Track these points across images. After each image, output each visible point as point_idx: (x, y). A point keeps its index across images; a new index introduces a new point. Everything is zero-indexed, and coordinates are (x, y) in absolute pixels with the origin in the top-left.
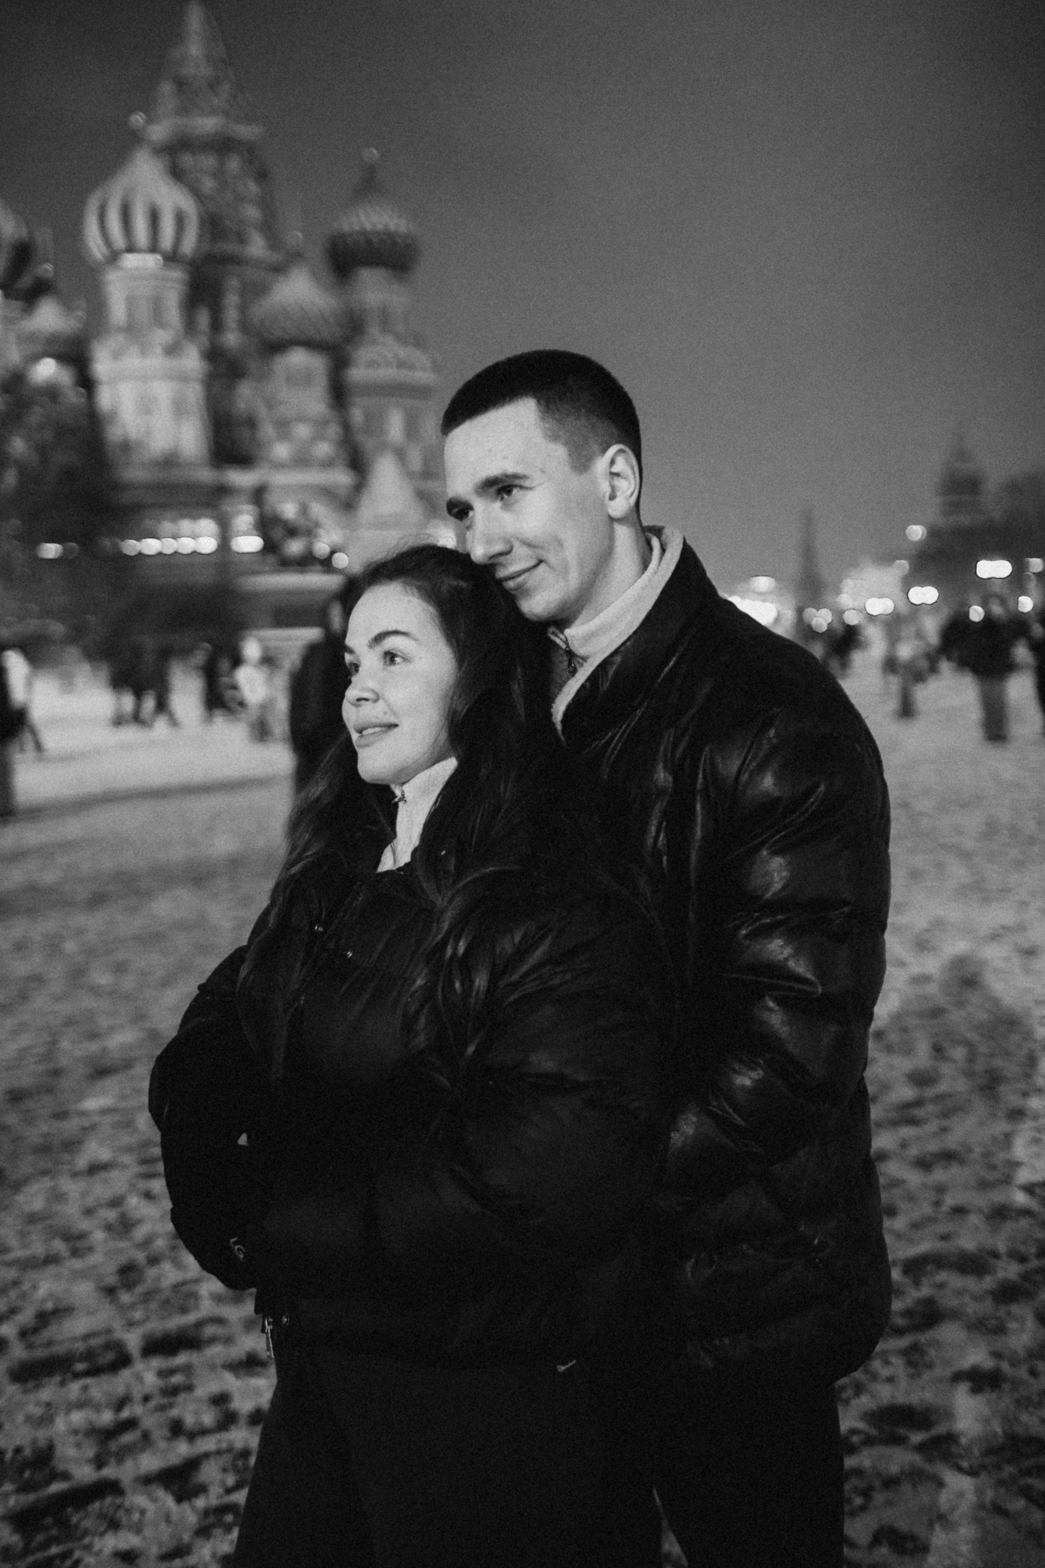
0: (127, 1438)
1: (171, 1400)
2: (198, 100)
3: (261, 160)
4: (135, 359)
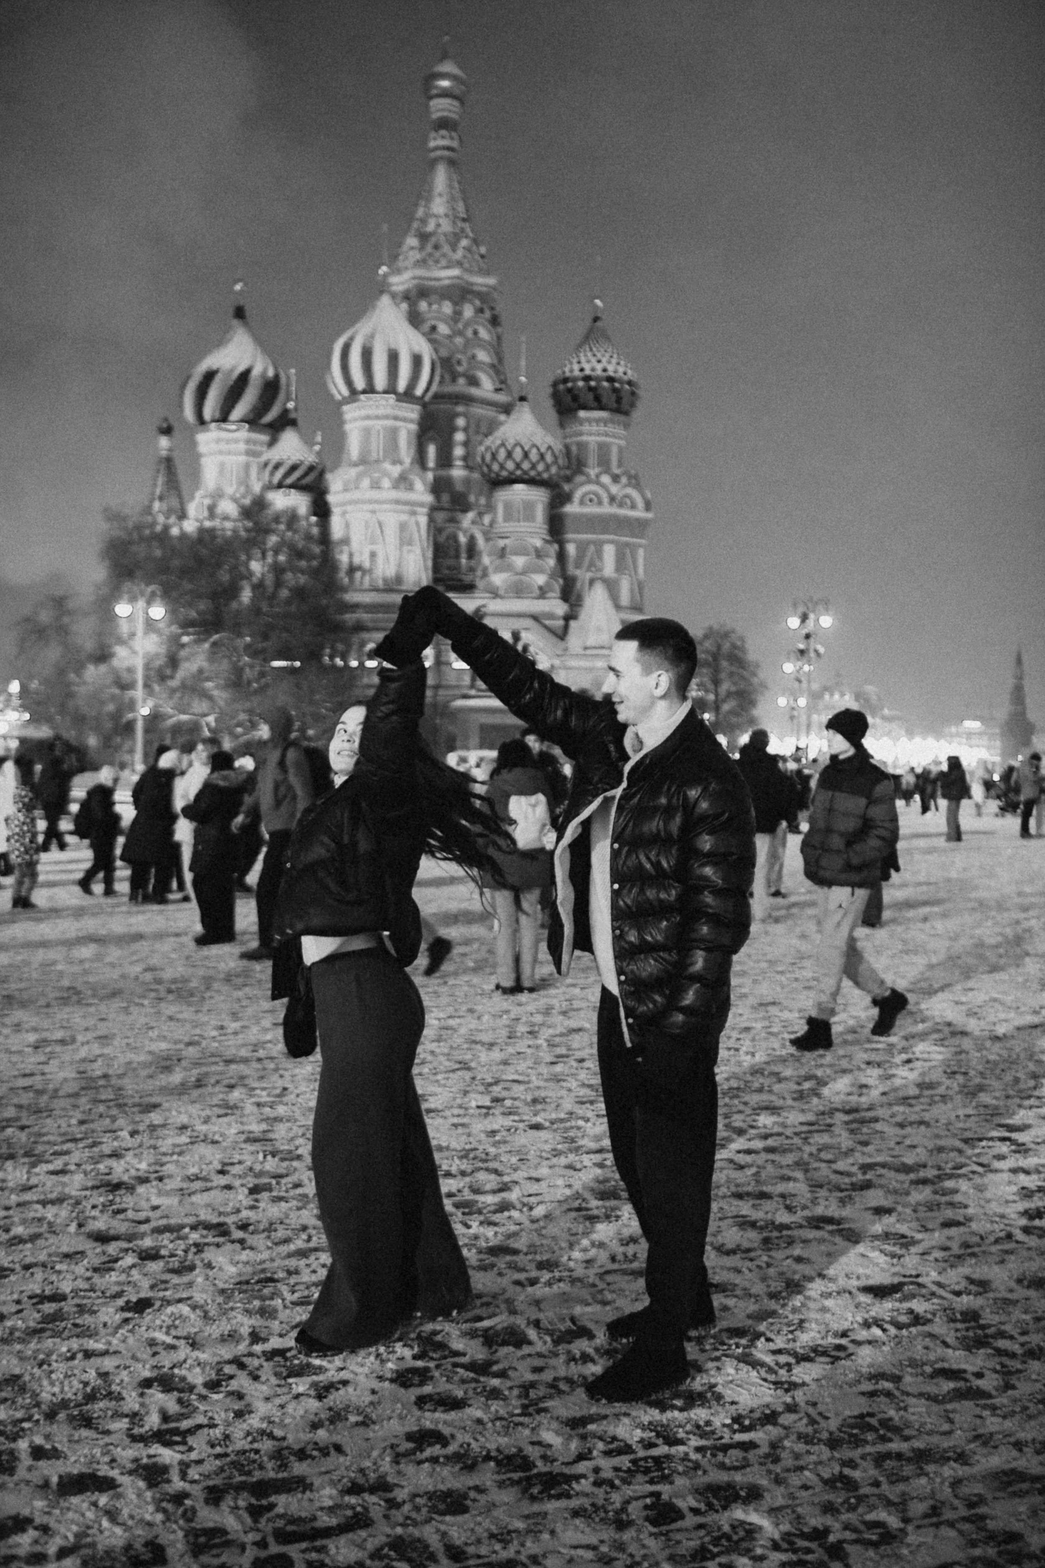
2: (437, 254)
3: (492, 309)
4: (365, 491)
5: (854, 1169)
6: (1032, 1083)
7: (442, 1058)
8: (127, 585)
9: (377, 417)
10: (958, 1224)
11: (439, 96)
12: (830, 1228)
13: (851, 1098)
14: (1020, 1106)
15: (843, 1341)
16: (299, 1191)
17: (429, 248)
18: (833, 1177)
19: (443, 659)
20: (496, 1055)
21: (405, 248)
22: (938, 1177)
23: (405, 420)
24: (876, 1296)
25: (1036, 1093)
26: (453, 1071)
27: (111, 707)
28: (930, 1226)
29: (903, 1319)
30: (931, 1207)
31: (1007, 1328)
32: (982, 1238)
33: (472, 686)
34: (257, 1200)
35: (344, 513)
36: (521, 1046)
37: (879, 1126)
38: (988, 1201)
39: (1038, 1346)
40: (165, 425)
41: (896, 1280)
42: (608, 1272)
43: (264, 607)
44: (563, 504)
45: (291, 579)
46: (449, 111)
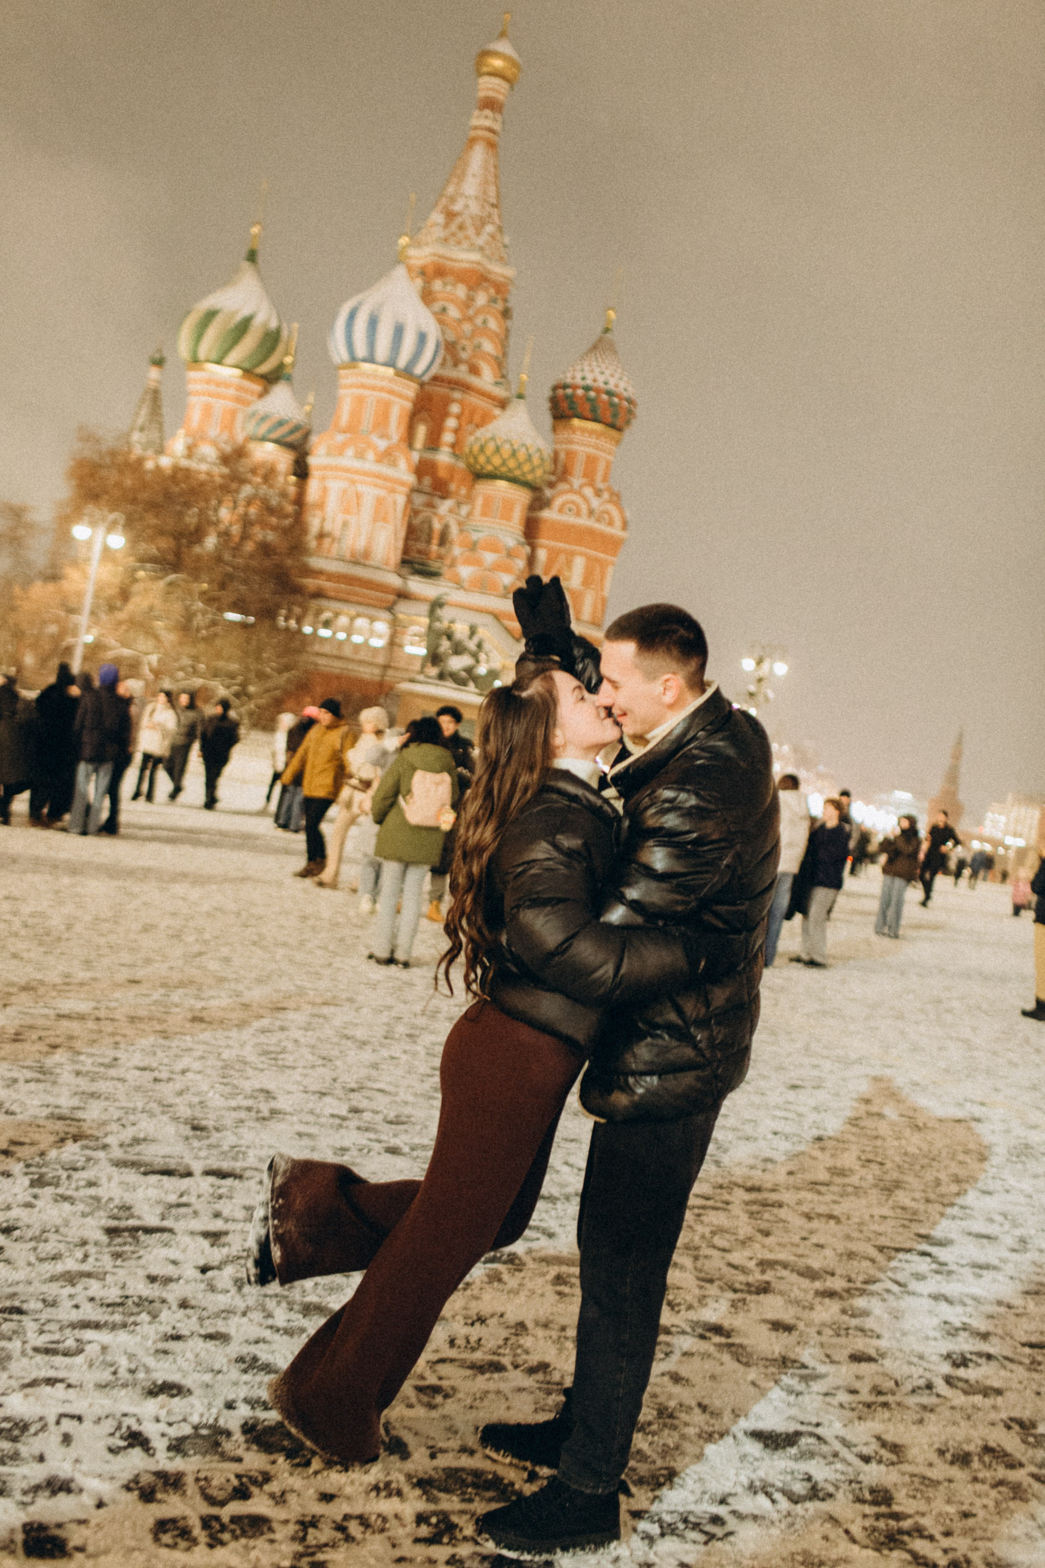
2: (461, 235)
3: (505, 300)
4: (348, 460)
5: (752, 1264)
6: (954, 1188)
7: (305, 1051)
8: (90, 508)
9: (373, 388)
10: (870, 1359)
11: (490, 74)
12: (717, 1339)
13: (753, 1173)
14: (942, 1215)
15: (721, 1511)
16: (92, 1191)
17: (453, 227)
18: (726, 1270)
19: (397, 640)
20: (367, 1056)
21: (429, 222)
22: (848, 1291)
23: (400, 396)
24: (766, 1446)
25: (960, 1201)
26: (313, 1067)
27: (53, 629)
28: (836, 1358)
29: (800, 1488)
30: (840, 1331)
31: (925, 1522)
32: (897, 1383)
33: (422, 672)
34: (35, 1197)
35: (323, 478)
36: (396, 1050)
37: (783, 1213)
38: (904, 1334)
39: (965, 1556)
40: (157, 356)
41: (792, 1427)
42: (442, 1361)
43: (227, 557)
44: (541, 508)
45: (259, 534)
46: (498, 92)
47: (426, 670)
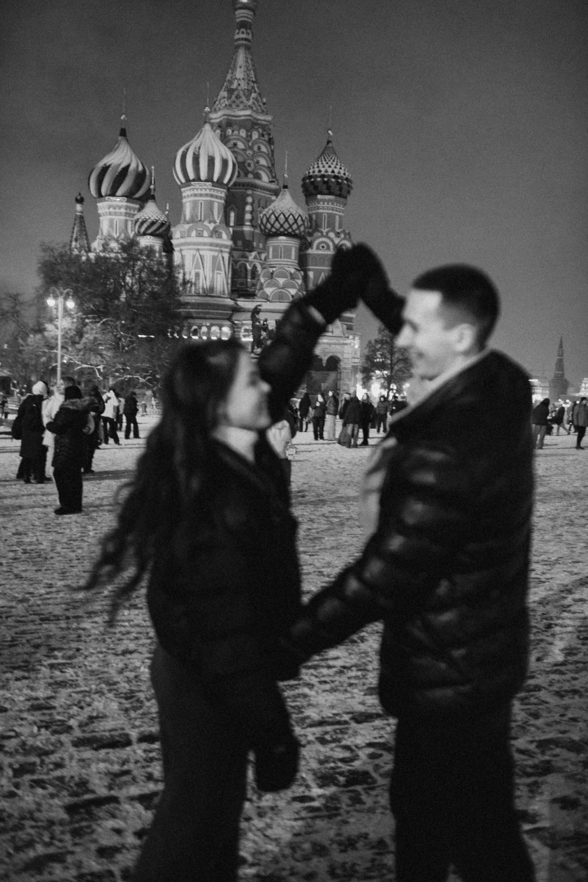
0: (125, 778)
1: (148, 764)
2: (238, 102)
3: (269, 134)
4: (193, 238)
8: (53, 288)
9: (201, 195)
11: (241, 8)
17: (233, 97)
21: (219, 97)
23: (217, 197)
27: (44, 359)
34: (17, 786)
35: (181, 250)
40: (79, 198)
43: (133, 303)
44: (307, 248)
45: (149, 287)
46: (248, 18)
47: (255, 351)
